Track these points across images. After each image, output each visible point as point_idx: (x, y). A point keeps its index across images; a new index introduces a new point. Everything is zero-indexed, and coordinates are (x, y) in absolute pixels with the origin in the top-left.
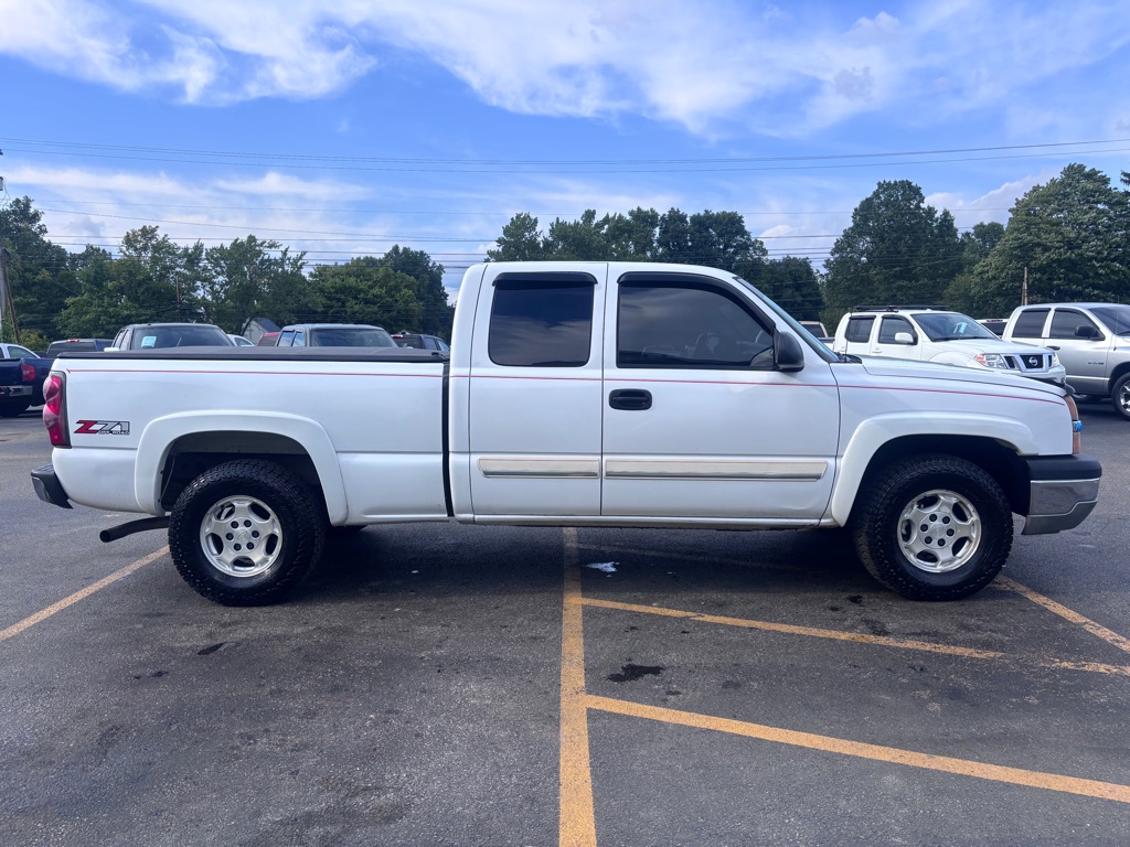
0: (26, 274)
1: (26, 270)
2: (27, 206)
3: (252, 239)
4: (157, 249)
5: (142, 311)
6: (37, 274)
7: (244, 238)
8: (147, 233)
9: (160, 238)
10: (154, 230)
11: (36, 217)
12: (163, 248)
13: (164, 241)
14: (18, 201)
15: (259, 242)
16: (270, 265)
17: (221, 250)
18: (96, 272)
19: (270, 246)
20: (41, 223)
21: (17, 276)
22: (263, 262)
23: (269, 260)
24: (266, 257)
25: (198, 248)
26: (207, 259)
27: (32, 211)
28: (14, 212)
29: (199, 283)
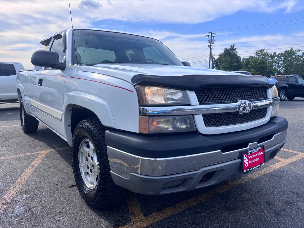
0: (231, 64)
1: (231, 63)
2: (233, 47)
3: (292, 49)
4: (264, 55)
5: (257, 72)
6: (234, 64)
7: (289, 49)
8: (262, 51)
9: (265, 52)
10: (264, 50)
11: (235, 49)
12: (266, 54)
13: (266, 52)
14: (232, 46)
15: (294, 50)
16: (299, 57)
17: (282, 53)
18: (247, 63)
19: (298, 51)
20: (236, 51)
21: (229, 64)
22: (296, 56)
23: (298, 56)
24: (297, 54)
25: (275, 54)
26: (277, 57)
27: (234, 48)
28: (230, 49)
29: (274, 64)
